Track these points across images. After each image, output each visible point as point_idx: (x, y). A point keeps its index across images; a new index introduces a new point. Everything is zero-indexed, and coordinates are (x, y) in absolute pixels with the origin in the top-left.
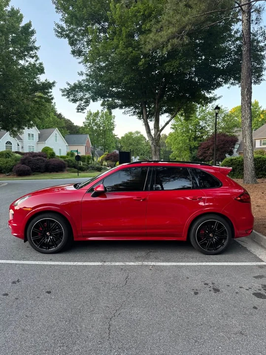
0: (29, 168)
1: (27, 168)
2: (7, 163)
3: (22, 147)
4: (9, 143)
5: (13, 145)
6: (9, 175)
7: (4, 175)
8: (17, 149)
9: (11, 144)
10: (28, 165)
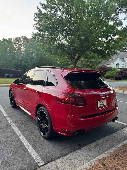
0: (121, 76)
1: (120, 76)
2: (112, 73)
3: (126, 66)
4: (118, 64)
5: (120, 65)
6: (112, 79)
7: (110, 79)
8: (122, 67)
9: (119, 65)
10: (121, 75)
